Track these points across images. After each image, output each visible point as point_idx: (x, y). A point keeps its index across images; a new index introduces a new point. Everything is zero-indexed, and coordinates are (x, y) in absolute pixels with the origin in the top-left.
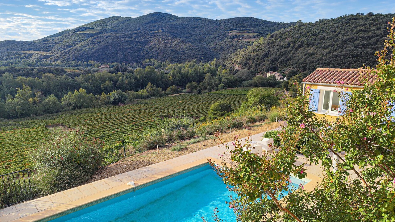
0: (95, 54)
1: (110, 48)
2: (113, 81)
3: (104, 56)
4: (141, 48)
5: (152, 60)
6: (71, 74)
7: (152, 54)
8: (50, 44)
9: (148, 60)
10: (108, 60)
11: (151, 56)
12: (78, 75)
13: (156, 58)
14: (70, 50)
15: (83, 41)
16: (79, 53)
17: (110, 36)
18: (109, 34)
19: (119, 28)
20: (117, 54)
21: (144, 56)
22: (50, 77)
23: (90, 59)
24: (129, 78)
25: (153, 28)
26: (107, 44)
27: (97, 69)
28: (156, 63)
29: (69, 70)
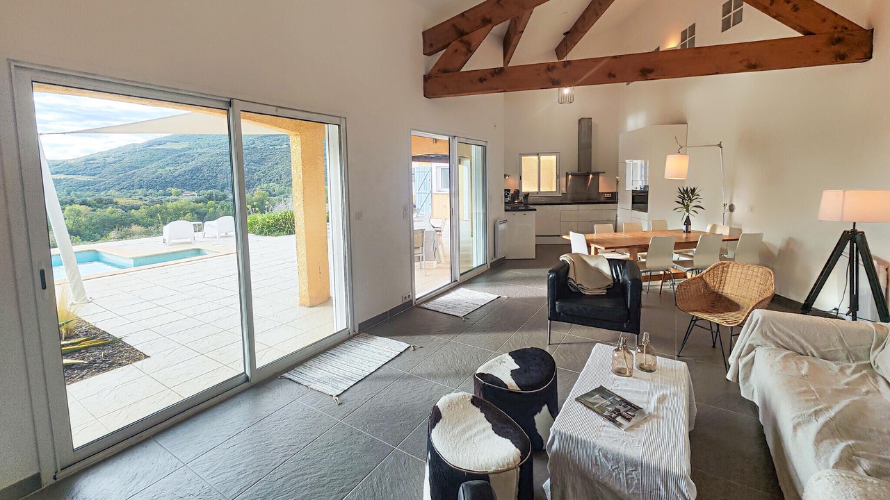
0: (178, 178)
1: (205, 169)
2: (198, 213)
3: (194, 181)
4: (255, 170)
5: (271, 184)
6: (126, 207)
7: (271, 177)
8: (99, 165)
9: (265, 185)
10: (200, 186)
11: (271, 180)
12: (137, 208)
13: (278, 182)
14: (135, 173)
15: (160, 159)
16: (151, 176)
17: (205, 153)
18: (204, 150)
19: (221, 141)
20: (216, 177)
21: (259, 180)
22: (79, 212)
23: (170, 185)
24: (225, 209)
25: (274, 143)
26: (200, 164)
27: (176, 197)
28: (277, 189)
29: (123, 201)
